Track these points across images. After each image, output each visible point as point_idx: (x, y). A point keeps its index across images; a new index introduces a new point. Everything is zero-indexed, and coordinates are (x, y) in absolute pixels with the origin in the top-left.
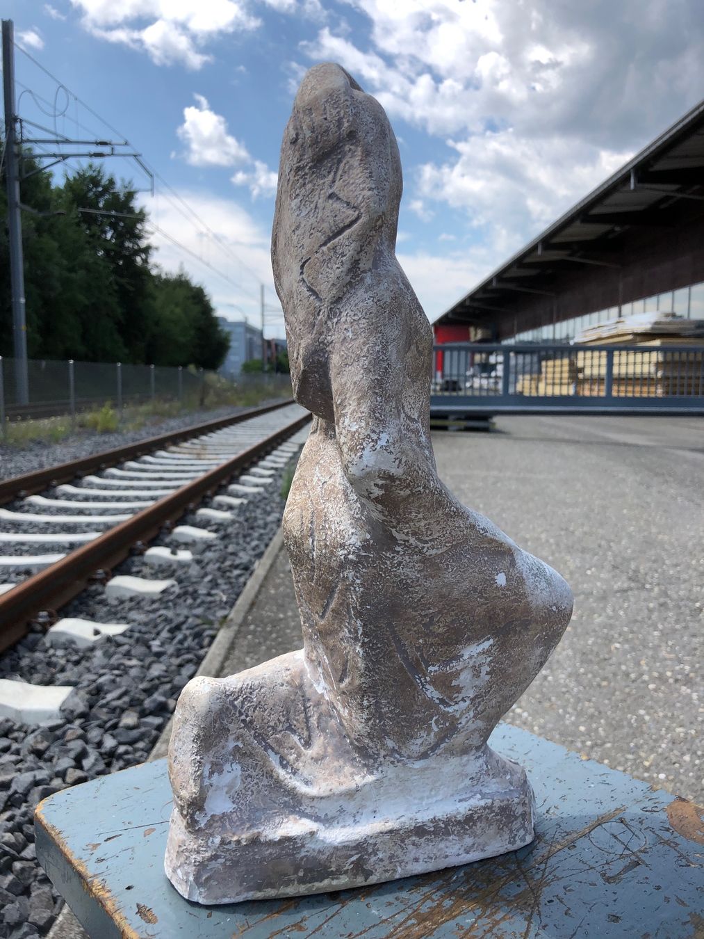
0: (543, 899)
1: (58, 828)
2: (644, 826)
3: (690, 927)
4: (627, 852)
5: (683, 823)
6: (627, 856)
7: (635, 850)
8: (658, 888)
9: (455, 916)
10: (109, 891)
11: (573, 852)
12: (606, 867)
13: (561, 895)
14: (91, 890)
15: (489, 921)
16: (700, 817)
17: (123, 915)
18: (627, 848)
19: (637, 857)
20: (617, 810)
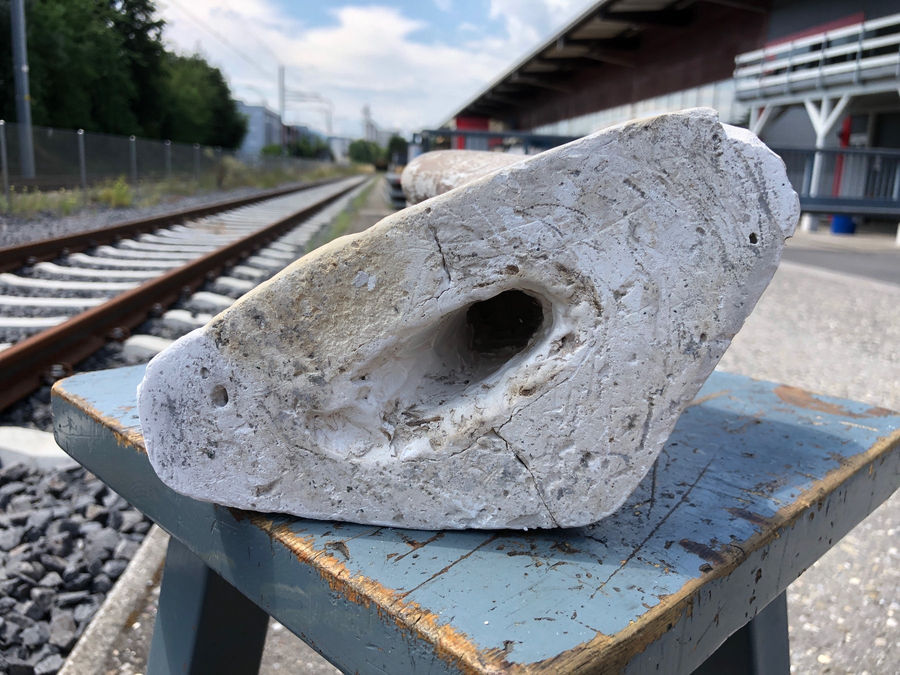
1: (81, 396)
2: (755, 400)
5: (794, 399)
12: (725, 424)
14: (126, 439)
16: (809, 396)
19: (755, 418)
20: (722, 391)
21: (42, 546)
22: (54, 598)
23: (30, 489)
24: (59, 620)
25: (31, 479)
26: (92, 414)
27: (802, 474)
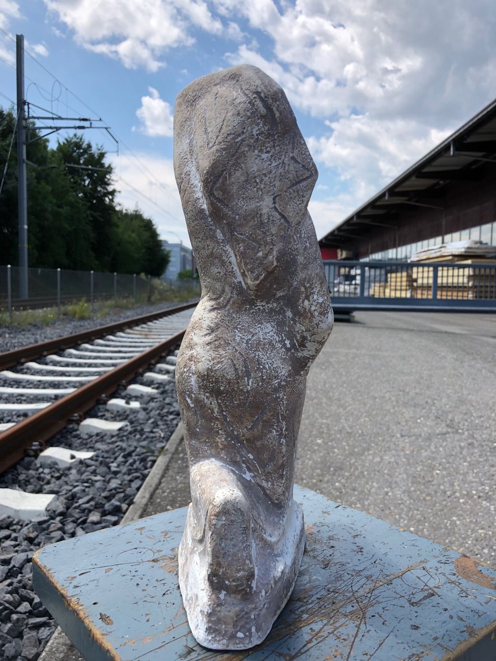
0: (368, 615)
1: (48, 567)
2: (438, 572)
3: (466, 635)
4: (426, 587)
5: (465, 570)
6: (426, 590)
7: (431, 586)
8: (446, 610)
9: (310, 624)
10: (82, 605)
11: (389, 587)
12: (411, 596)
13: (381, 613)
14: (70, 605)
15: (332, 627)
16: (477, 568)
17: (91, 620)
18: (426, 585)
19: (433, 590)
20: (421, 562)
21: (20, 582)
22: (25, 622)
23: (14, 535)
24: (28, 638)
25: (15, 527)
26: (52, 583)
27: (442, 646)
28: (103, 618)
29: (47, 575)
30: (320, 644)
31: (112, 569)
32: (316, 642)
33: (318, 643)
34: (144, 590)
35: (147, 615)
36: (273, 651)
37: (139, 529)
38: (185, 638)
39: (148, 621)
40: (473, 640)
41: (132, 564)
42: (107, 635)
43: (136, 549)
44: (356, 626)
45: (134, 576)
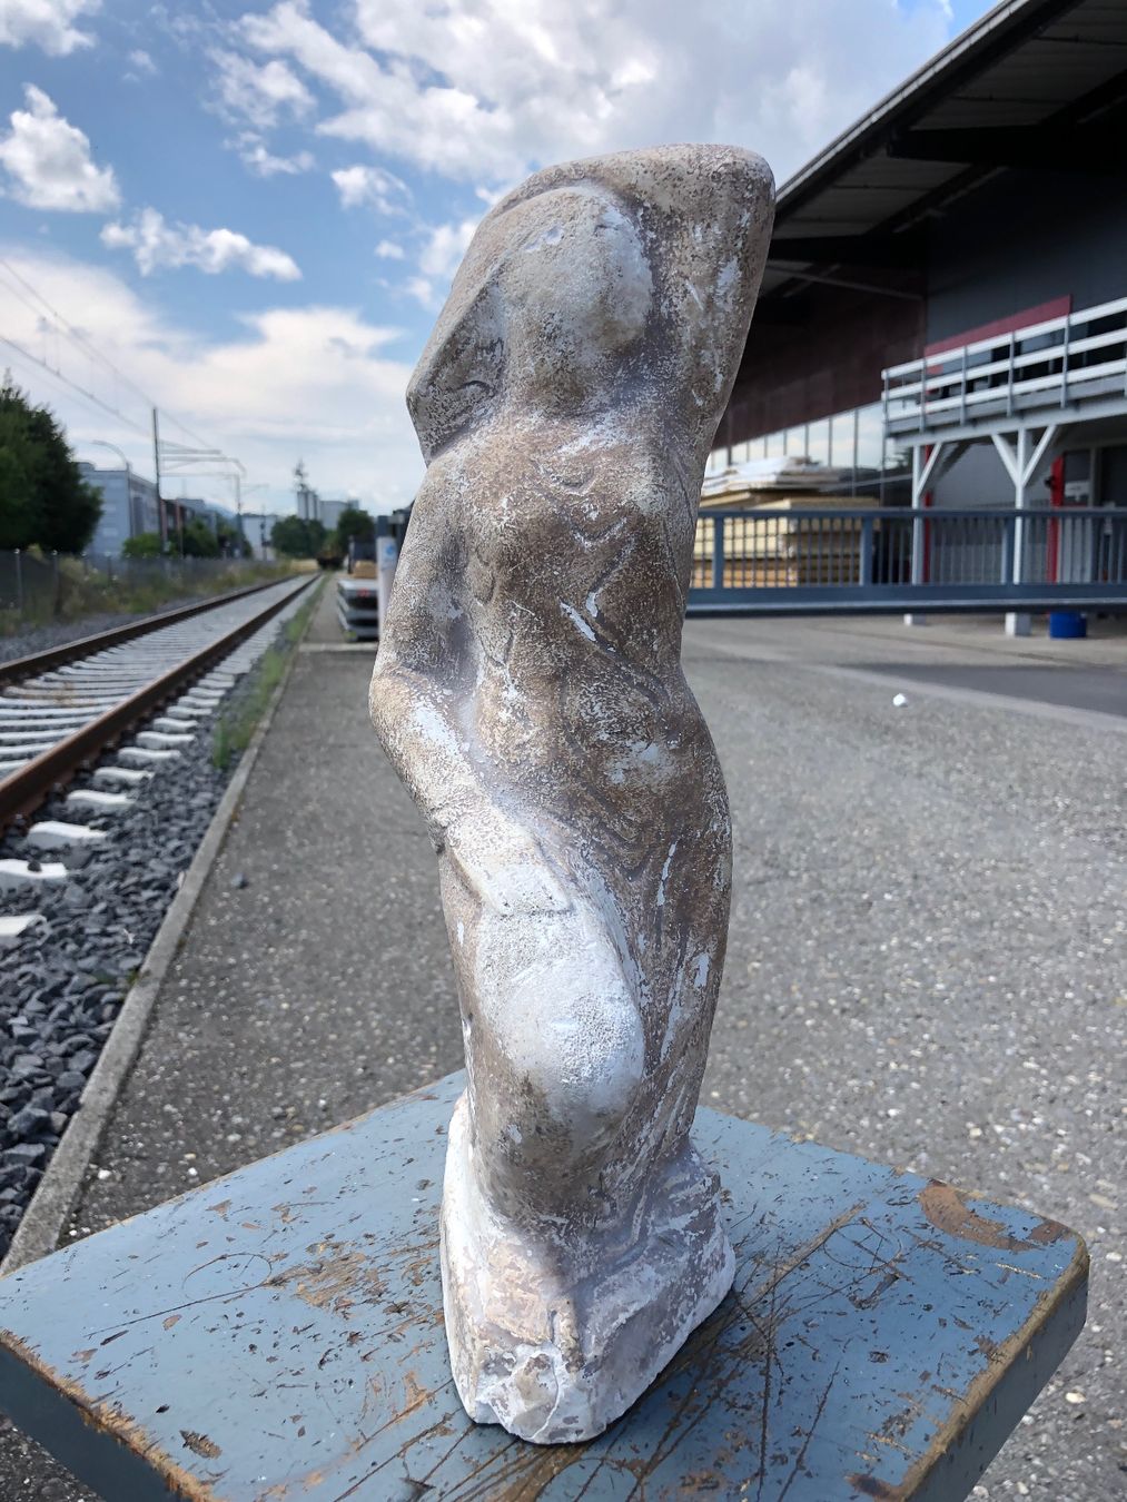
0: (779, 1344)
1: (18, 1334)
2: (894, 1225)
3: (980, 1358)
4: (878, 1264)
5: (944, 1215)
6: (879, 1269)
7: (888, 1260)
8: (928, 1308)
10: (130, 1419)
11: (806, 1273)
12: (855, 1287)
13: (803, 1334)
14: (100, 1422)
15: (711, 1382)
16: (964, 1205)
17: (163, 1451)
18: (877, 1258)
19: (892, 1268)
20: (854, 1207)
26: (40, 1373)
27: (941, 1390)
28: (192, 1441)
29: (21, 1354)
30: (697, 1427)
31: (179, 1317)
32: (690, 1422)
33: (693, 1425)
34: (271, 1359)
35: (295, 1419)
36: (602, 1460)
37: (216, 1208)
38: (398, 1461)
39: (302, 1432)
40: (998, 1369)
41: (225, 1299)
42: (213, 1483)
43: (223, 1258)
44: (761, 1374)
45: (238, 1327)
